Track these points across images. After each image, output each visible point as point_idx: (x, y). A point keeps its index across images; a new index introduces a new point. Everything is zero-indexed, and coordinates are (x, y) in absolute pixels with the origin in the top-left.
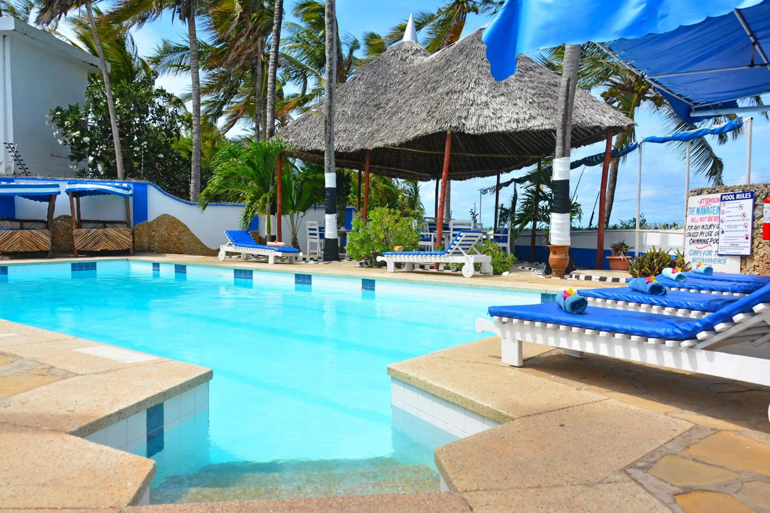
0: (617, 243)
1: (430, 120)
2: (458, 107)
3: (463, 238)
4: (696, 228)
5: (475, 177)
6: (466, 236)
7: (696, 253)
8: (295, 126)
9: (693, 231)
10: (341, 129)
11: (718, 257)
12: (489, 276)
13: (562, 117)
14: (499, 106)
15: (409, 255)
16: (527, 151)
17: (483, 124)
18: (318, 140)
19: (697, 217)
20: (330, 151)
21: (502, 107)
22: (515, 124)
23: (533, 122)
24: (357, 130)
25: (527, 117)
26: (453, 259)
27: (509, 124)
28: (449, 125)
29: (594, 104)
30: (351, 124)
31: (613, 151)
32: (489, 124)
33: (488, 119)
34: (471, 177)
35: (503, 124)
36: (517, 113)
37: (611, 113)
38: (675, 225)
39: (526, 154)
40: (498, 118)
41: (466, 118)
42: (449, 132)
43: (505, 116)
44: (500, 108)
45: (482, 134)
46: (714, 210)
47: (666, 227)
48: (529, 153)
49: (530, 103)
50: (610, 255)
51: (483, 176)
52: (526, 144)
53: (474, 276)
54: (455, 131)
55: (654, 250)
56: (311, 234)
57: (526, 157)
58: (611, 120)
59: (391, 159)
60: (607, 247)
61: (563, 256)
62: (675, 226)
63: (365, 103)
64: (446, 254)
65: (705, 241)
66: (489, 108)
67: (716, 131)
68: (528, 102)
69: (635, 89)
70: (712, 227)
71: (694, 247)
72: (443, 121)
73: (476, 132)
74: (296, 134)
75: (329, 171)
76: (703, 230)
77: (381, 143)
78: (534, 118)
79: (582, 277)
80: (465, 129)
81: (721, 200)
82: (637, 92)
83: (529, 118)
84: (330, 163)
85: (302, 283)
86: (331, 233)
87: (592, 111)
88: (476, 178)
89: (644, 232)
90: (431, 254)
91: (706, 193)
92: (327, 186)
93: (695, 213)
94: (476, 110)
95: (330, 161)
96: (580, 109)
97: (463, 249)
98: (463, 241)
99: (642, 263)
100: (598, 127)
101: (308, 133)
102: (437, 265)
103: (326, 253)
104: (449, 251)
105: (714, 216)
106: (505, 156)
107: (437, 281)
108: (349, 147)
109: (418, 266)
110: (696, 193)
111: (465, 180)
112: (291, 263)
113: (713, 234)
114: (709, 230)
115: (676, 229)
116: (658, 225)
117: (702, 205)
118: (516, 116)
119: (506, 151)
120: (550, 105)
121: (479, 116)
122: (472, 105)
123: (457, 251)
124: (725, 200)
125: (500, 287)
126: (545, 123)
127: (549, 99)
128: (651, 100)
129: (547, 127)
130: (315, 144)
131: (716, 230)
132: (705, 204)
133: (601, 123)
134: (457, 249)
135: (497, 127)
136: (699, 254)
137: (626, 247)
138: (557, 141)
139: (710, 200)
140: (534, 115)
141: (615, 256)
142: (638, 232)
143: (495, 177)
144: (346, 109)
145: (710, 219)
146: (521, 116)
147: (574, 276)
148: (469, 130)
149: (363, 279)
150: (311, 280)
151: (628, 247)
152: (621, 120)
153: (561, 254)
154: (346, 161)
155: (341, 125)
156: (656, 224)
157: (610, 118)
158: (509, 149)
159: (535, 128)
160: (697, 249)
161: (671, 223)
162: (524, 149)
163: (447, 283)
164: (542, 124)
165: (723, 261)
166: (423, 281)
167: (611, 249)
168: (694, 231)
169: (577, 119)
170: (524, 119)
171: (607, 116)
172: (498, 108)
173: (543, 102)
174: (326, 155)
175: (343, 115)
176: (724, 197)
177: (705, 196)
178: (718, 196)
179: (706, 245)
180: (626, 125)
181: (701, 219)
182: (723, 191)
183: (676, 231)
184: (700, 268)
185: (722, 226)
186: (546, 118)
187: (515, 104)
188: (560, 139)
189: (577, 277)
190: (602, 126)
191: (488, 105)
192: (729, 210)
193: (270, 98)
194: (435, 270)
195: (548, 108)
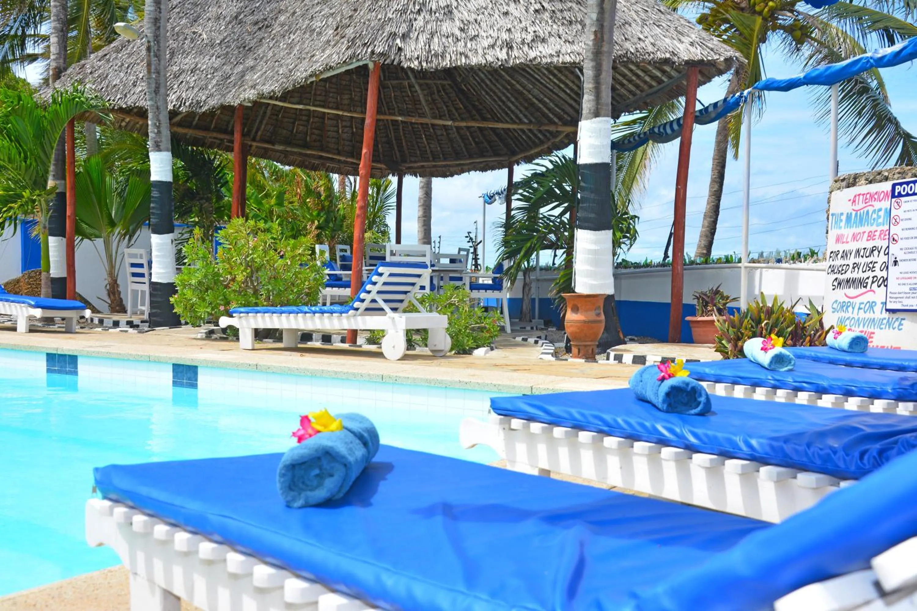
0: (706, 290)
1: (337, 42)
2: (390, 15)
3: (384, 279)
4: (845, 255)
5: (469, 171)
6: (391, 275)
7: (844, 306)
8: (100, 60)
9: (839, 262)
10: (187, 67)
11: (886, 315)
12: (444, 357)
13: (592, 37)
14: (474, 16)
15: (281, 313)
16: (556, 120)
17: (440, 51)
18: (140, 89)
19: (848, 232)
20: (158, 108)
21: (479, 18)
22: (505, 50)
23: (541, 48)
24: (216, 70)
25: (529, 38)
26: (364, 322)
27: (491, 52)
28: (369, 50)
29: (663, 17)
30: (208, 57)
31: (700, 111)
32: (451, 49)
33: (450, 40)
34: (462, 171)
35: (480, 51)
36: (509, 30)
37: (693, 36)
38: (813, 253)
39: (552, 122)
40: (471, 40)
41: (405, 37)
42: (371, 66)
43: (484, 35)
44: (476, 21)
45: (436, 69)
46: (879, 217)
47: (797, 257)
48: (560, 123)
49: (536, 11)
50: (694, 315)
51: (484, 169)
52: (551, 105)
53: (405, 357)
54: (381, 62)
55: (763, 301)
56: (134, 275)
57: (552, 128)
58: (692, 49)
59: (306, 134)
60: (688, 299)
61: (592, 316)
62: (812, 256)
63: (236, 17)
64: (351, 312)
65: (862, 283)
66: (452, 20)
67: (885, 60)
68: (532, 9)
69: (757, 8)
70: (876, 253)
71: (841, 294)
72: (358, 42)
73: (424, 64)
74: (99, 76)
75: (158, 148)
76: (857, 260)
77: (252, 91)
78: (543, 40)
79: (628, 358)
80: (402, 58)
81: (893, 196)
82: (760, 13)
83: (533, 40)
84: (159, 132)
85: (59, 372)
86: (162, 271)
87: (658, 31)
88: (472, 173)
89: (758, 268)
90: (322, 312)
91: (863, 182)
92: (154, 177)
93: (843, 224)
94: (427, 22)
95: (158, 127)
96: (633, 25)
97: (386, 301)
98: (385, 284)
99: (739, 330)
100: (666, 61)
101: (122, 74)
102: (354, 334)
103: (154, 311)
104: (356, 304)
105: (879, 229)
106: (515, 126)
107: (317, 367)
108: (198, 102)
109: (320, 336)
110: (844, 184)
111: (452, 175)
112: (68, 331)
113: (878, 266)
114: (869, 260)
115: (815, 262)
116: (782, 255)
117: (857, 208)
118: (505, 36)
119: (520, 120)
120: (575, 17)
121: (432, 35)
122: (419, 12)
123: (373, 305)
124: (900, 195)
125: (441, 382)
126: (563, 51)
127: (574, 5)
128: (785, 31)
129: (568, 59)
130: (135, 97)
131: (883, 258)
132: (861, 205)
133: (673, 54)
134: (374, 301)
135: (467, 57)
136: (850, 309)
137: (723, 297)
138: (585, 85)
139: (872, 196)
140: (542, 35)
141: (702, 315)
142: (746, 267)
143: (505, 171)
144: (199, 30)
145: (871, 236)
146: (518, 36)
147: (612, 355)
148: (410, 60)
149: (174, 365)
150: (76, 367)
151: (728, 298)
152: (712, 50)
153: (587, 311)
154: (215, 135)
155: (187, 60)
156: (778, 253)
157: (692, 44)
158: (525, 116)
159: (544, 61)
160: (847, 300)
161: (805, 251)
162: (551, 115)
163: (336, 373)
164: (558, 53)
165: (897, 324)
166: (289, 369)
167: (695, 302)
168: (842, 262)
169: (627, 45)
170: (523, 42)
171: (686, 40)
172: (472, 20)
173: (562, 11)
174: (150, 115)
175: (192, 40)
176: (898, 189)
177: (862, 188)
178: (887, 186)
179: (864, 290)
180: (722, 59)
181: (855, 237)
182: (896, 176)
183: (814, 266)
184: (840, 338)
185: (894, 249)
186: (565, 41)
187: (506, 14)
188: (591, 80)
189: (619, 358)
190: (676, 59)
191: (451, 12)
192: (908, 215)
193: (55, 6)
194: (346, 346)
195: (571, 23)
